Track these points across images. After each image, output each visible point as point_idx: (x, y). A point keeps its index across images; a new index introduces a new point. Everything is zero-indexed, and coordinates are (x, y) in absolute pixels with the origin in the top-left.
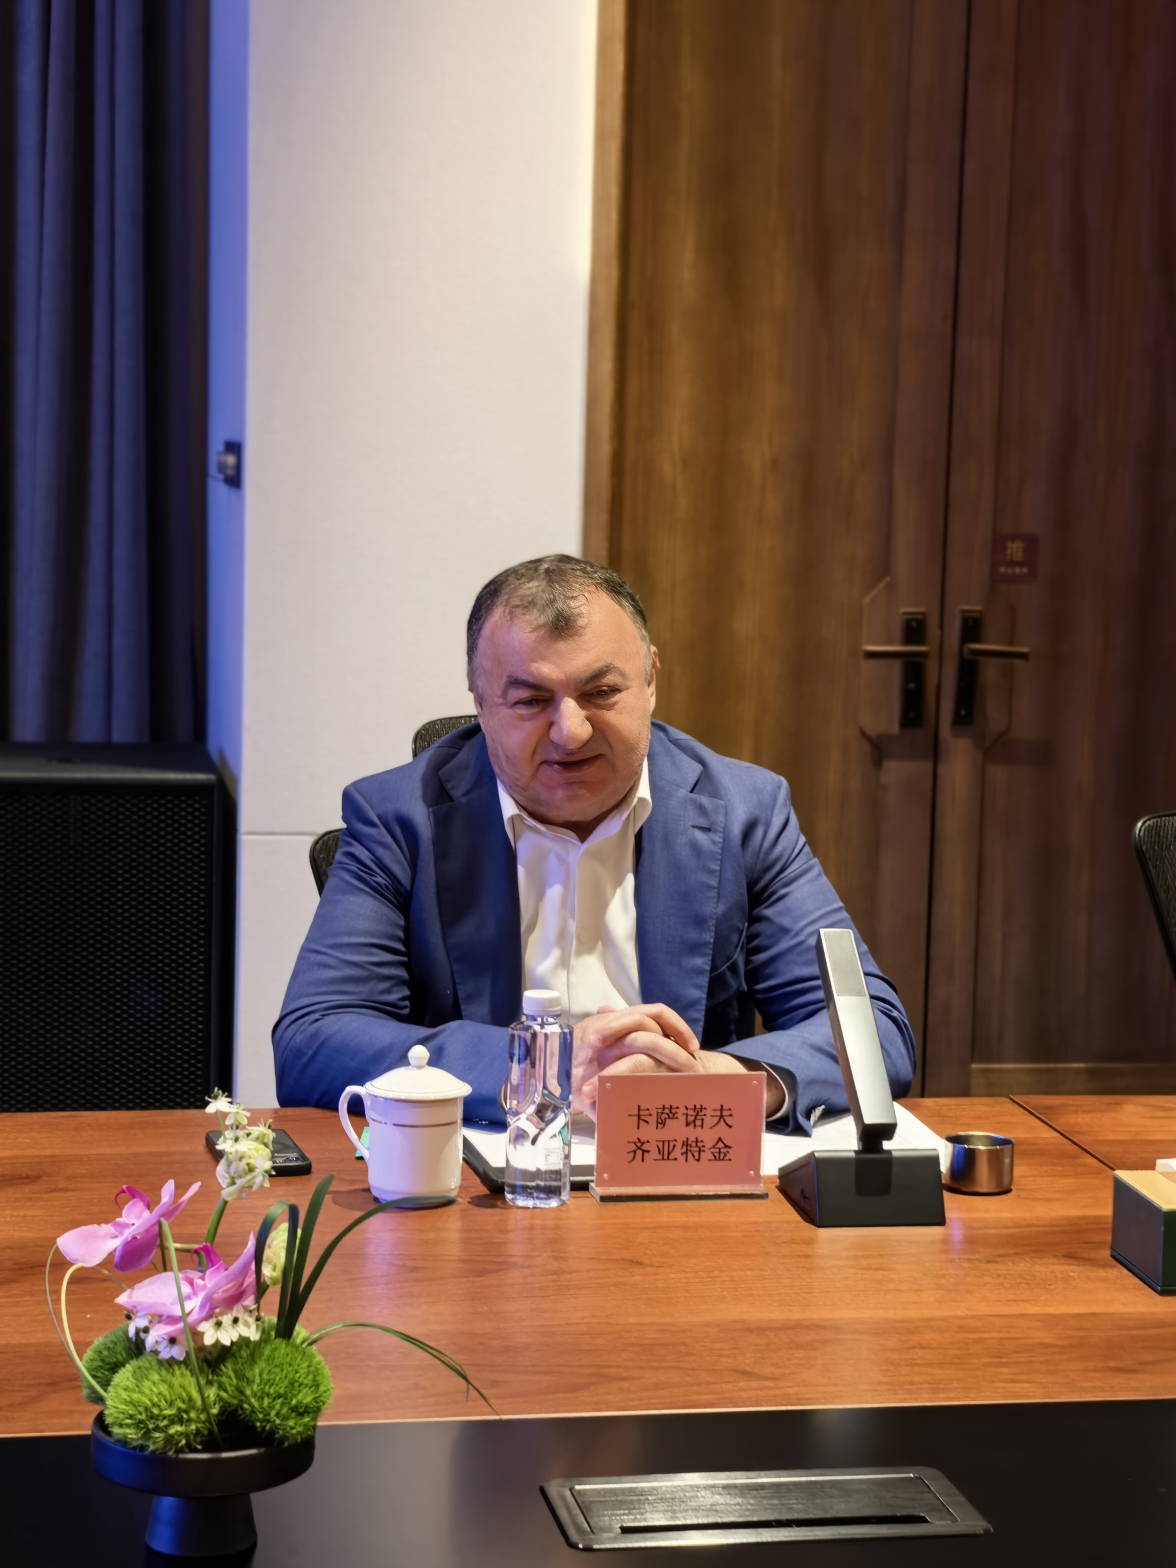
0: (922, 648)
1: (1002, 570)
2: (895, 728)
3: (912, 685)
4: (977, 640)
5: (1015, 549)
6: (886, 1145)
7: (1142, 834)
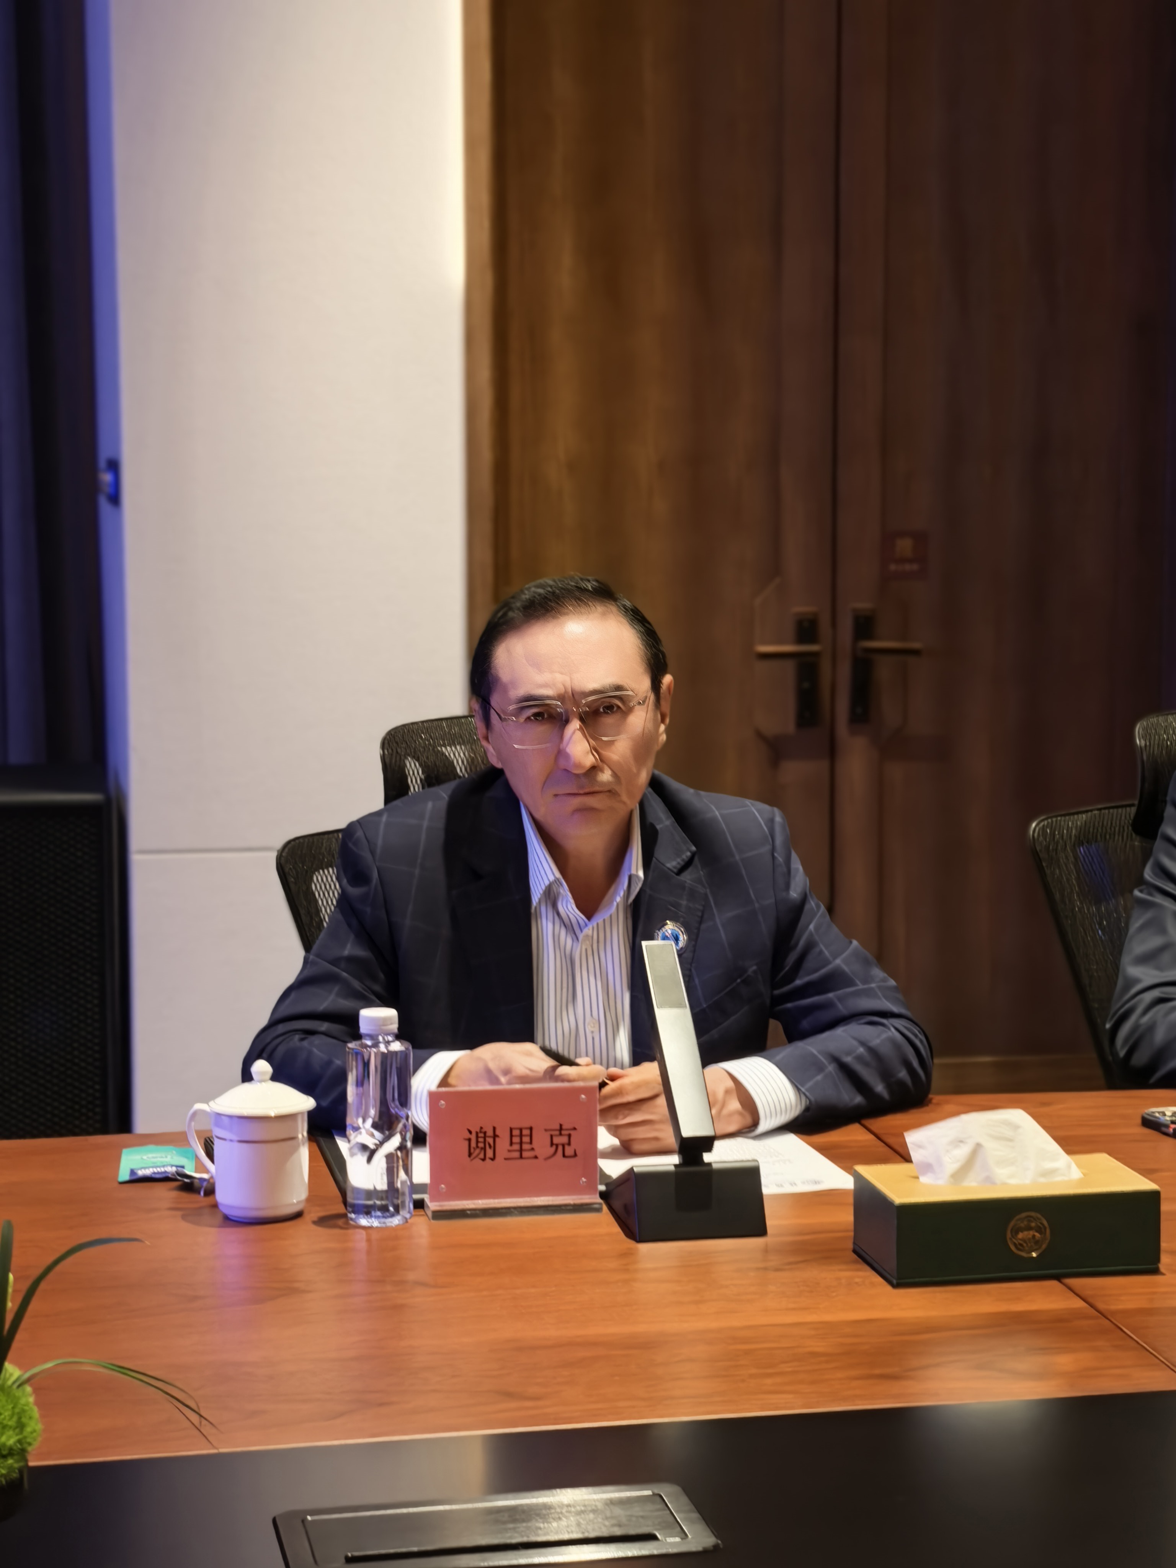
0: (814, 648)
1: (893, 567)
2: (790, 727)
3: (806, 685)
4: (870, 636)
5: (905, 546)
6: (707, 1157)
7: (1036, 835)
